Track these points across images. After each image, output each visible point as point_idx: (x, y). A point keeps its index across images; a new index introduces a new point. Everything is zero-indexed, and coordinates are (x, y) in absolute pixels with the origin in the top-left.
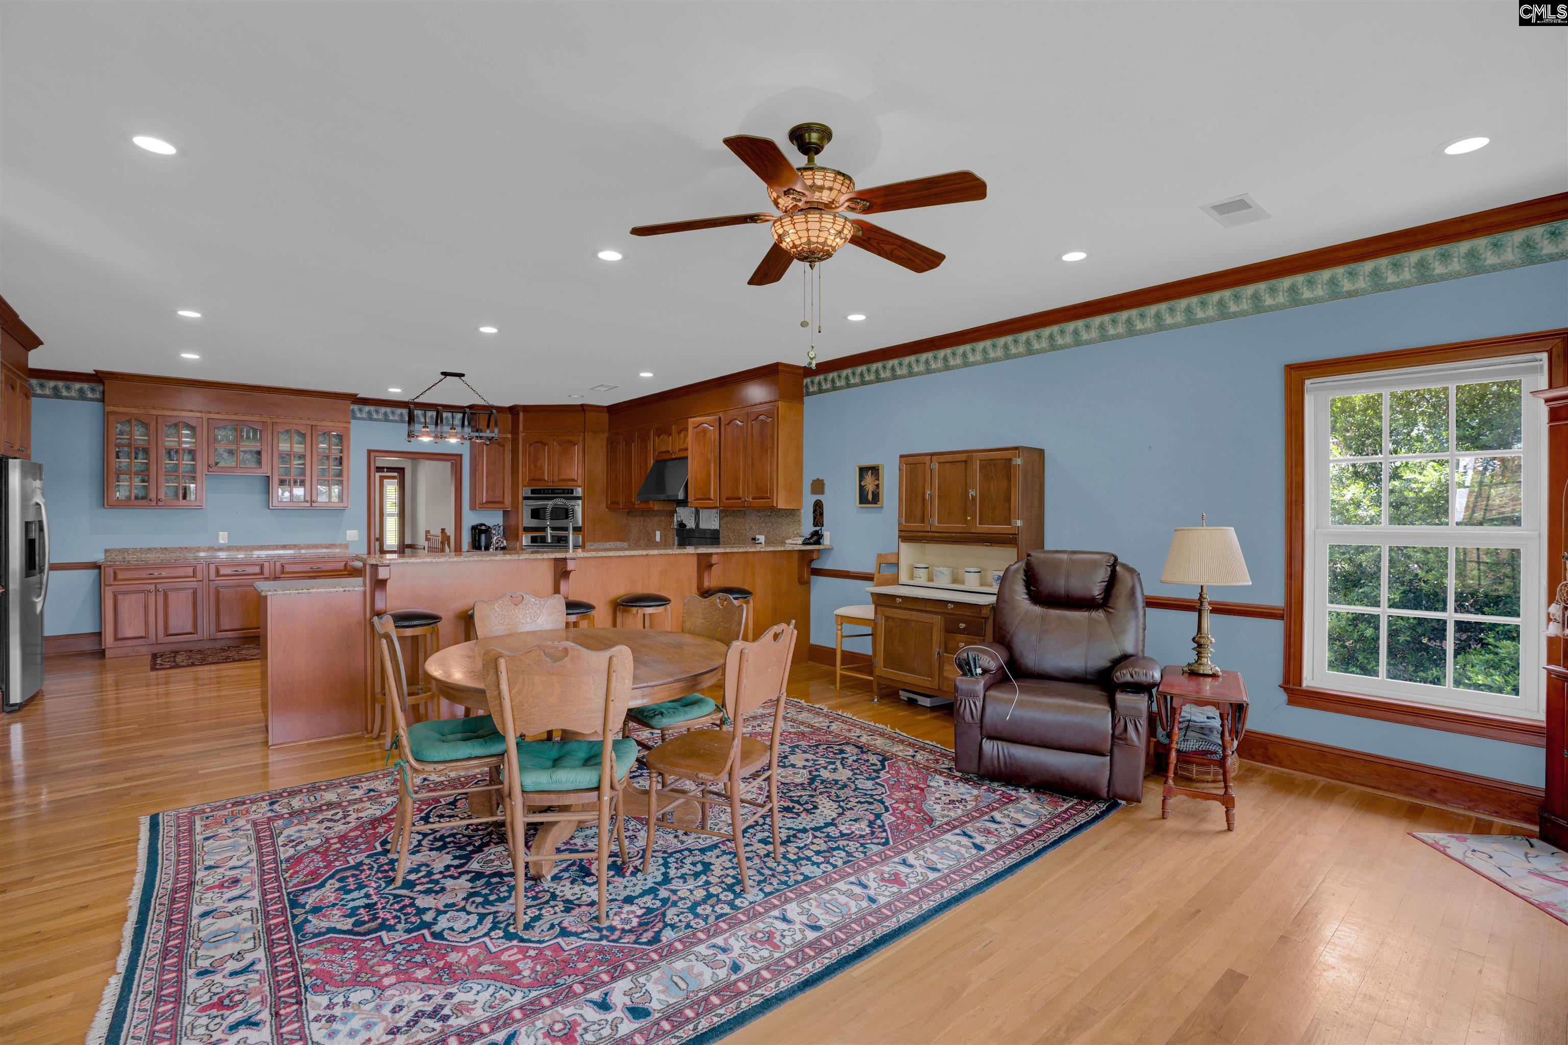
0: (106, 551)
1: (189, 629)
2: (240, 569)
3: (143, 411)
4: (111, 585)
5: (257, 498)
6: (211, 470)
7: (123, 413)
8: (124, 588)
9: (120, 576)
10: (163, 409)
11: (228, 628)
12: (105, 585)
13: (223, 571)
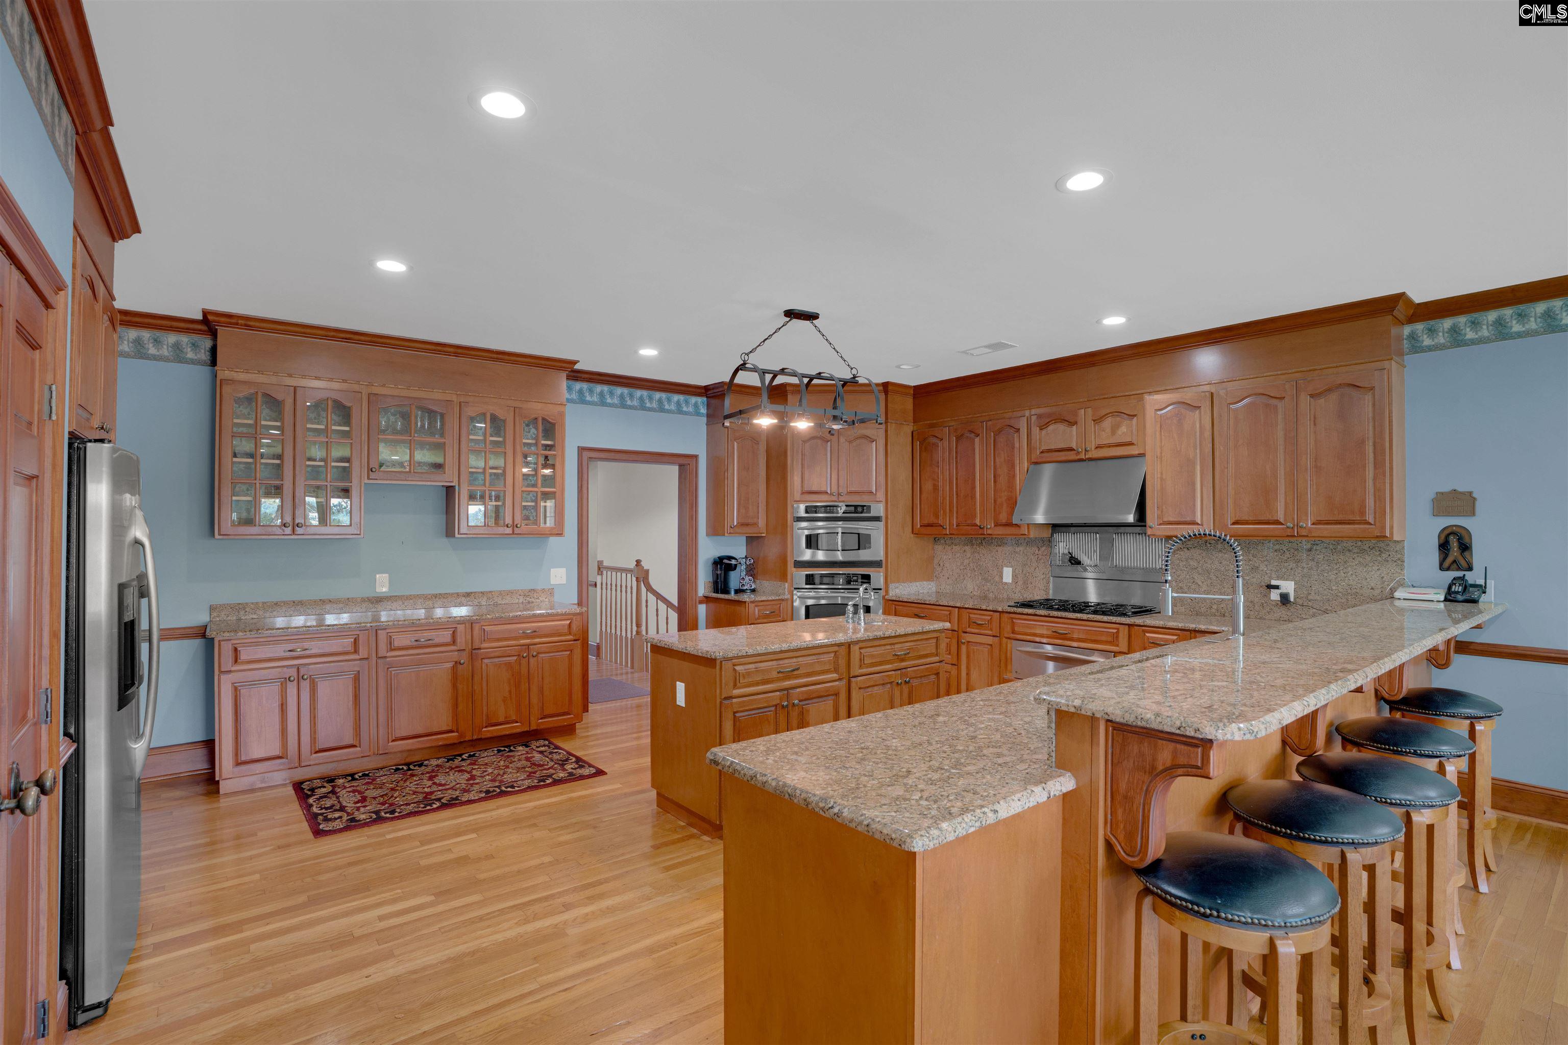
0: (212, 608)
1: (349, 740)
2: (424, 636)
3: (274, 380)
4: (230, 672)
5: (435, 520)
6: (372, 475)
7: (244, 382)
8: (250, 675)
9: (243, 656)
10: (304, 377)
11: (404, 734)
12: (221, 672)
13: (399, 641)
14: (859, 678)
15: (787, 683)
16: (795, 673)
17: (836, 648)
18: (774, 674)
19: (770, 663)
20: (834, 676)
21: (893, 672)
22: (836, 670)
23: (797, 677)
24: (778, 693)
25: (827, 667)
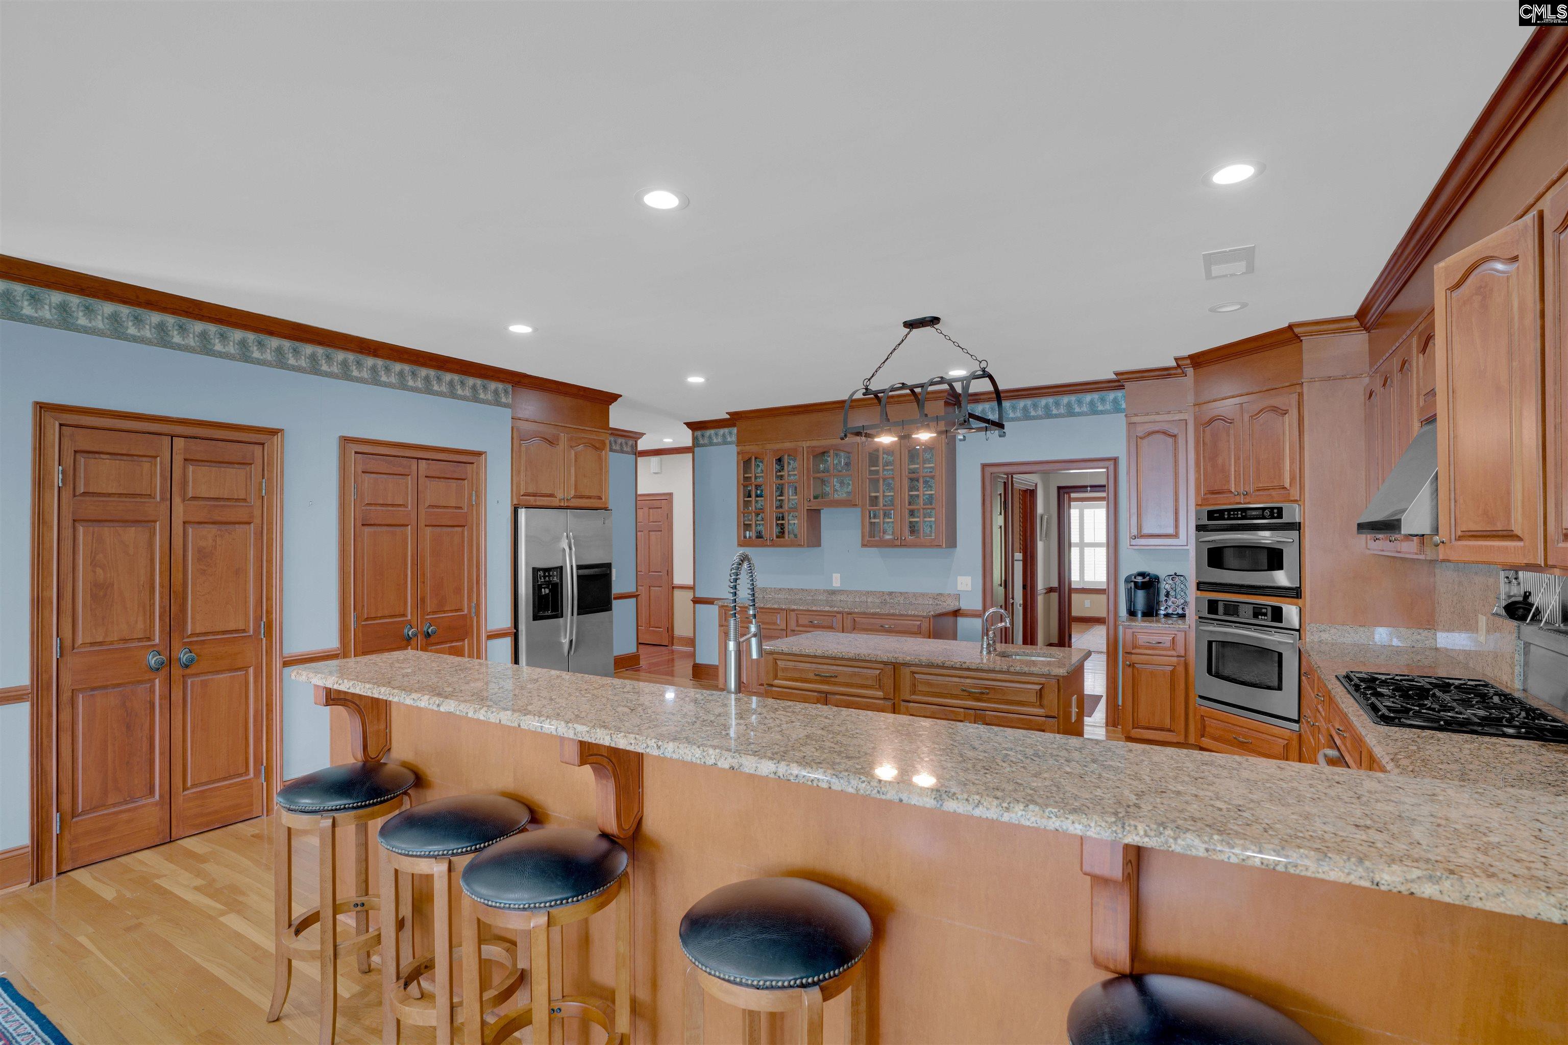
2: (815, 620)
3: (760, 448)
4: (723, 626)
6: (809, 504)
10: (774, 442)
14: (912, 704)
15: (825, 688)
16: (833, 679)
17: (881, 666)
18: (811, 676)
19: (808, 665)
20: (880, 694)
21: (962, 710)
22: (881, 688)
23: (835, 684)
24: (816, 694)
25: (869, 682)
